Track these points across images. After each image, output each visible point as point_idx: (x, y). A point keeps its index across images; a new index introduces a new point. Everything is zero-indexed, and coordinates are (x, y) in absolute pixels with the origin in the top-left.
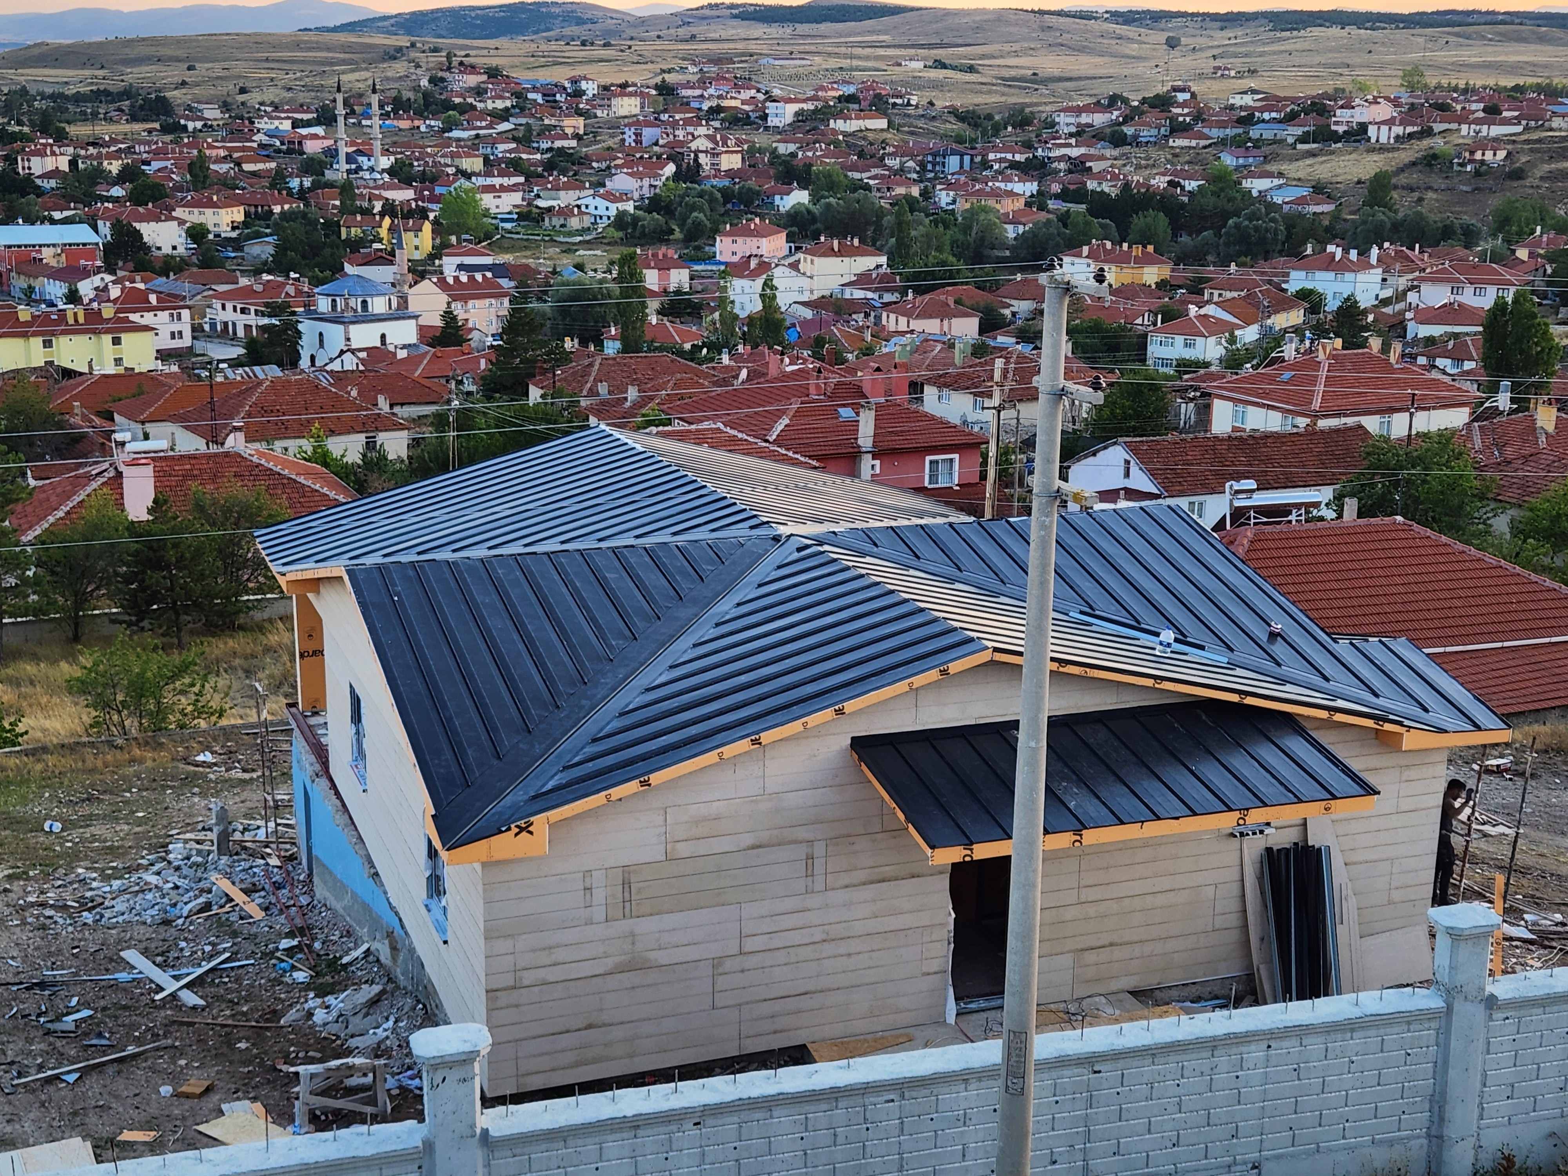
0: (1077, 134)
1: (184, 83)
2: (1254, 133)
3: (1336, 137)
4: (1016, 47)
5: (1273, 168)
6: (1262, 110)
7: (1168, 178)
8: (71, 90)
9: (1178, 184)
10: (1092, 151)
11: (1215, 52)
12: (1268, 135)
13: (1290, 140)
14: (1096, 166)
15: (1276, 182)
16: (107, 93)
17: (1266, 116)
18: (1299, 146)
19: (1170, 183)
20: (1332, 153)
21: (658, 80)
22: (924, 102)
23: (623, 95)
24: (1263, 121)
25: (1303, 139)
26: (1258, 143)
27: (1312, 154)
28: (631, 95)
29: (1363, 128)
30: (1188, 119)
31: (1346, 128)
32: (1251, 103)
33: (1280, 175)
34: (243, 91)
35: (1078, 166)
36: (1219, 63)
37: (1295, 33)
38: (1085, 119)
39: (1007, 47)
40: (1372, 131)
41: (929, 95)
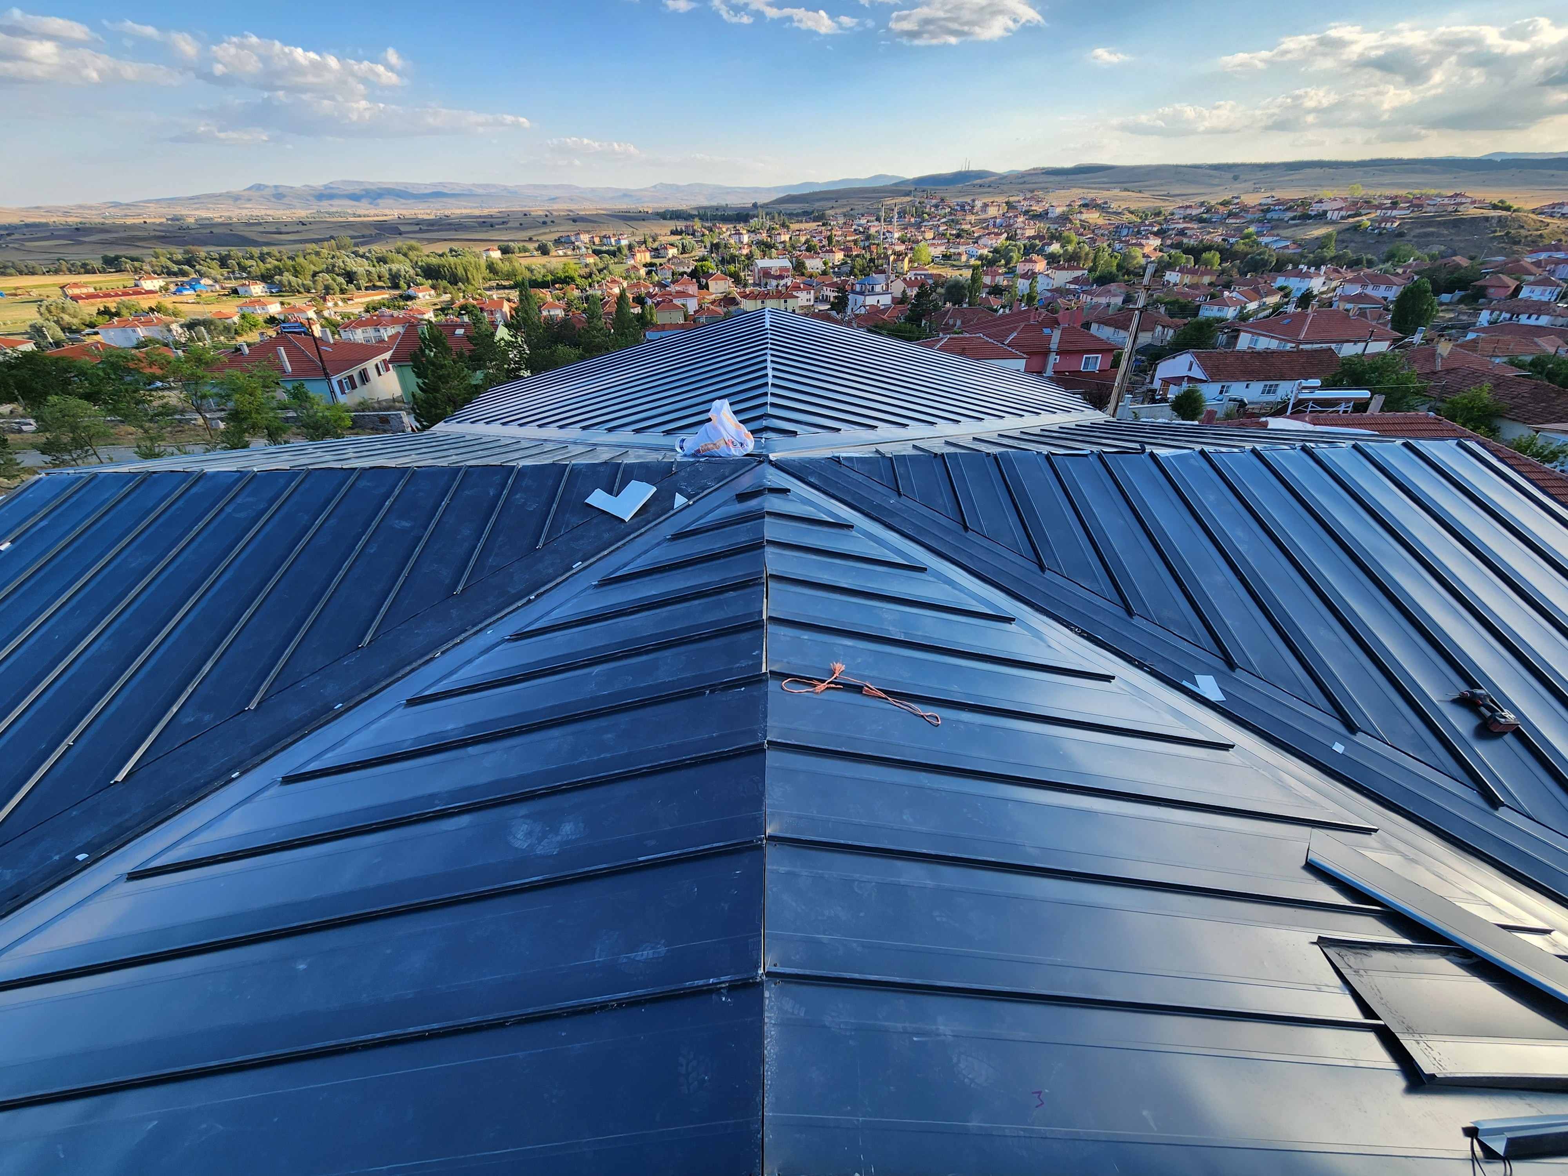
0: (1184, 218)
1: (833, 207)
2: (1269, 216)
3: (1309, 217)
4: (1163, 181)
5: (1275, 232)
6: (1275, 205)
7: (1222, 237)
8: (795, 212)
9: (1227, 240)
10: (1189, 225)
11: (1255, 181)
12: (1276, 217)
13: (1286, 219)
14: (1189, 232)
15: (1275, 238)
16: (807, 212)
17: (1277, 208)
18: (1290, 222)
19: (1223, 240)
20: (1306, 225)
21: (1007, 200)
22: (1117, 206)
23: (992, 205)
24: (1275, 210)
25: (1293, 219)
26: (1269, 221)
27: (1296, 225)
28: (994, 206)
29: (1325, 212)
30: (1237, 210)
31: (1316, 213)
32: (1270, 202)
33: (1278, 235)
34: (852, 210)
35: (1182, 233)
36: (1257, 186)
37: (1297, 172)
38: (1189, 211)
39: (1158, 182)
40: (1329, 215)
41: (1119, 203)
